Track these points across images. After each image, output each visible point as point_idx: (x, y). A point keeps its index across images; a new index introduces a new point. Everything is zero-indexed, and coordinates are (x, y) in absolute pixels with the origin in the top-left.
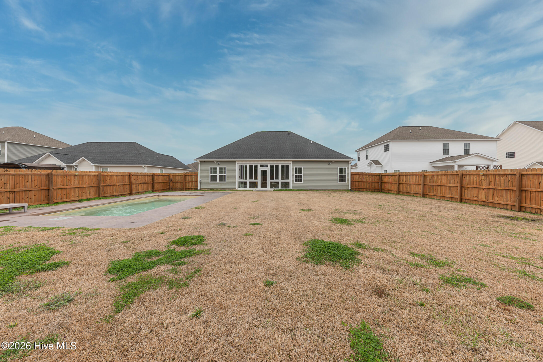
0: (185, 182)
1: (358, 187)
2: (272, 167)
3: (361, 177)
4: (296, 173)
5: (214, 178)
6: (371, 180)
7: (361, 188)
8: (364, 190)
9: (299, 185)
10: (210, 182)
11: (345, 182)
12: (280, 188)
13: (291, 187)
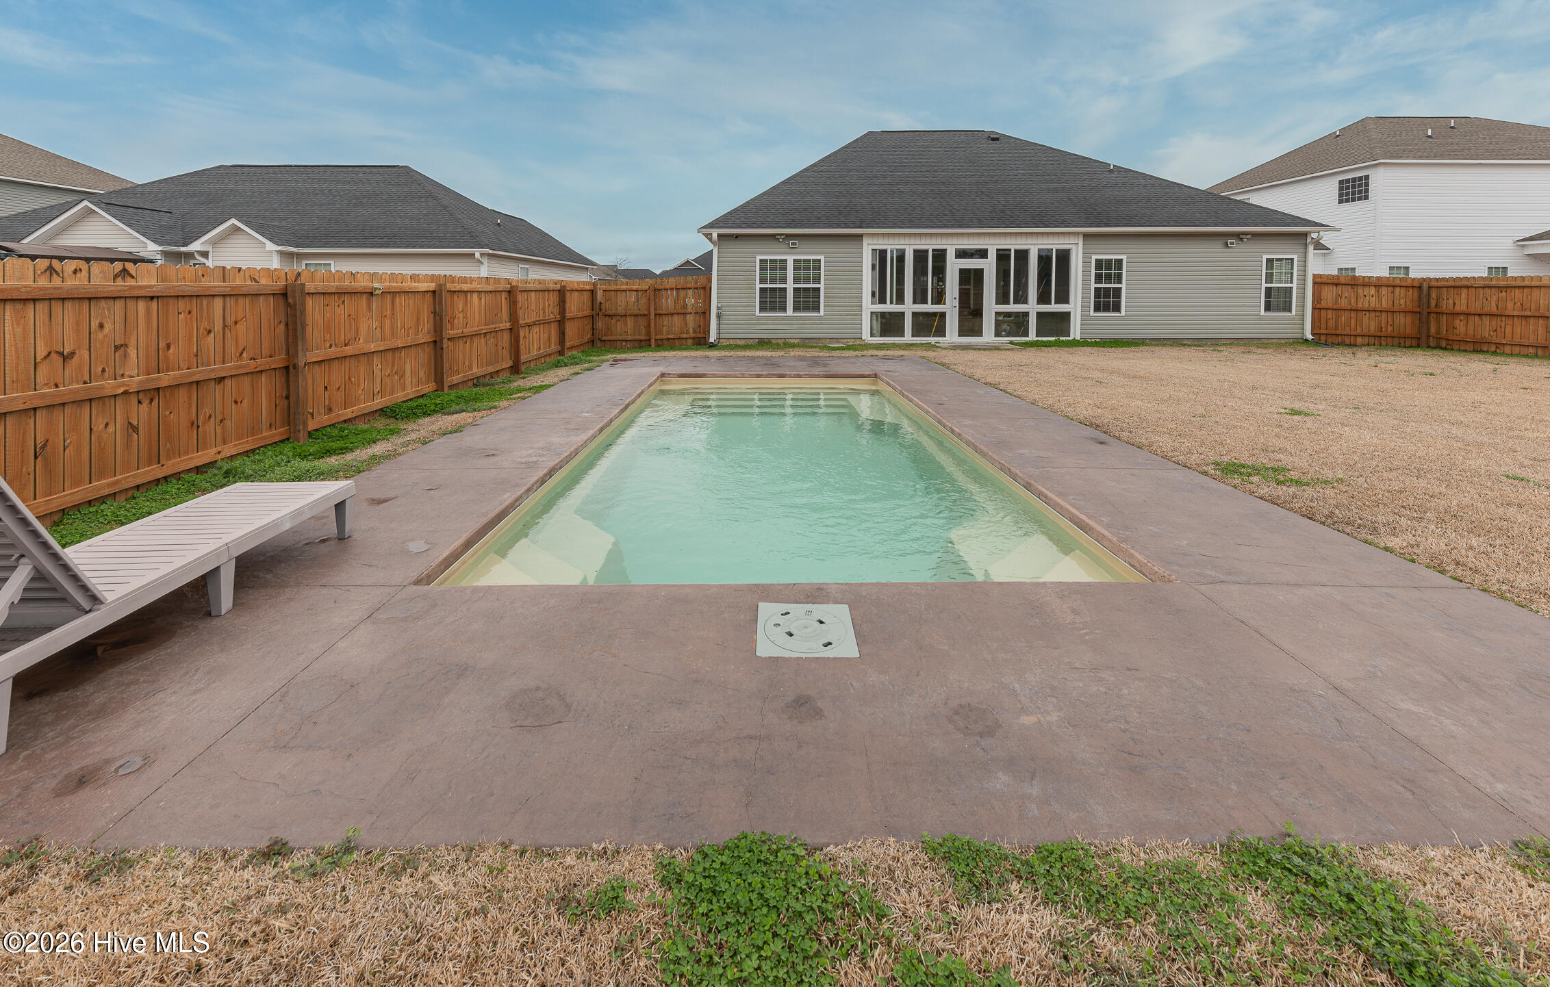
0: (656, 315)
1: (1336, 329)
2: (1003, 256)
3: (1347, 291)
4: (1098, 280)
5: (772, 300)
6: (1385, 304)
7: (1348, 331)
8: (1359, 340)
9: (1108, 324)
10: (757, 312)
11: (1290, 311)
12: (1032, 336)
13: (1075, 333)
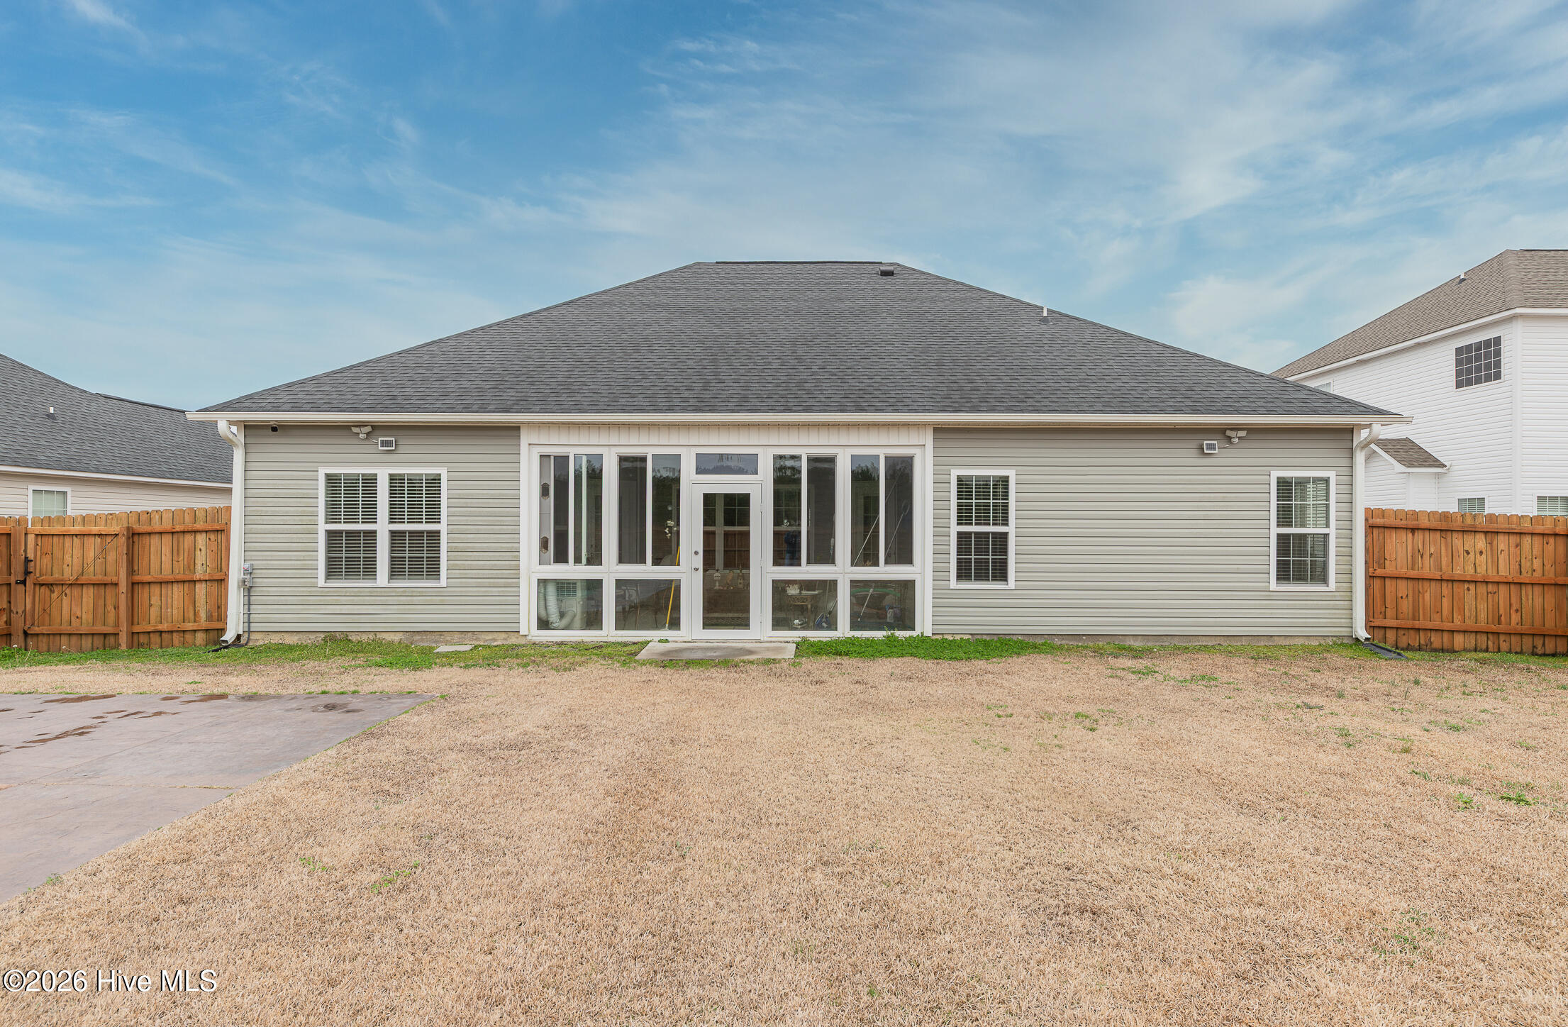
0: (133, 585)
1: (1415, 618)
2: (785, 468)
3: (1433, 544)
4: (963, 518)
5: (349, 555)
6: (1505, 570)
7: (1436, 624)
8: (1459, 640)
9: (984, 605)
10: (321, 581)
11: (1325, 581)
12: (844, 630)
13: (925, 623)
